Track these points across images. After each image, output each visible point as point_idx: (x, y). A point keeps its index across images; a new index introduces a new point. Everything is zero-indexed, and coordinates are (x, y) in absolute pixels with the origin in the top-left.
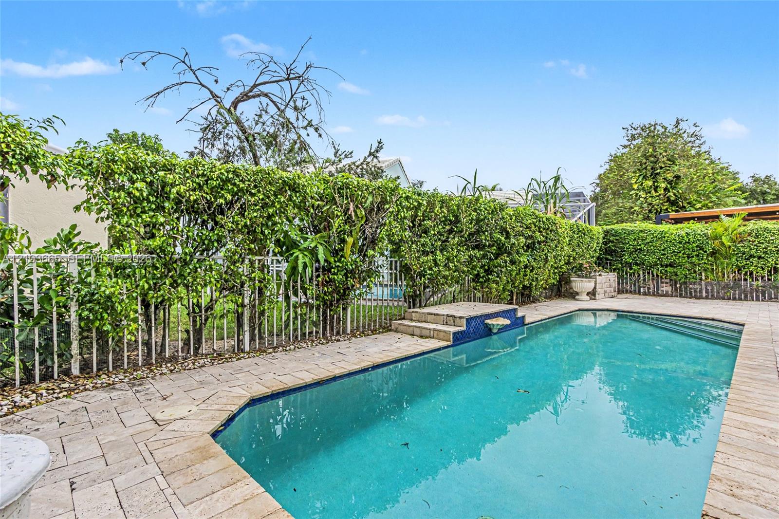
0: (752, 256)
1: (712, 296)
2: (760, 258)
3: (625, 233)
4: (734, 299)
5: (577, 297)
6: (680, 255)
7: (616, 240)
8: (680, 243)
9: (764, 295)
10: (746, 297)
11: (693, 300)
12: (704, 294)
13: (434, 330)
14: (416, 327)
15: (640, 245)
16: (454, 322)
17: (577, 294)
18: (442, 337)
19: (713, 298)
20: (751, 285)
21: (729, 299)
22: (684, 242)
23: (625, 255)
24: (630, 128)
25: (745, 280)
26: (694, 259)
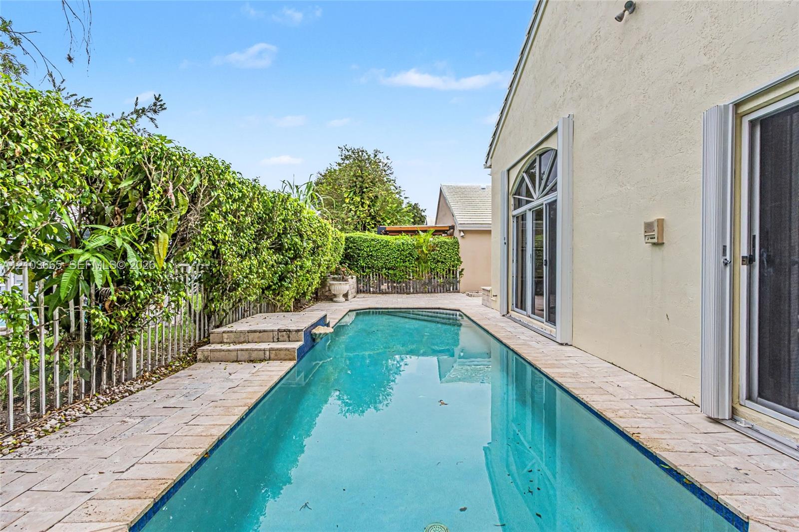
0: (438, 261)
1: (417, 291)
2: (442, 262)
3: (361, 241)
4: (429, 292)
5: (335, 299)
6: (398, 260)
7: (354, 246)
8: (398, 250)
9: (443, 289)
10: (435, 291)
11: (405, 295)
12: (412, 290)
13: (271, 350)
15: (371, 252)
16: (289, 337)
17: (335, 296)
19: (417, 293)
20: (437, 282)
21: (426, 293)
22: (400, 249)
23: (360, 259)
24: (344, 149)
25: (434, 278)
26: (407, 263)
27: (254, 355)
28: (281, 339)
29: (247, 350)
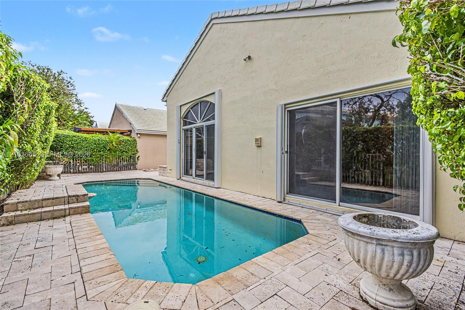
0: (124, 151)
1: (108, 170)
2: (126, 152)
3: (63, 136)
4: (116, 171)
6: (95, 150)
7: (57, 140)
8: (95, 144)
9: (127, 168)
10: (121, 169)
11: (100, 173)
12: (104, 170)
13: (69, 209)
14: (45, 212)
15: (73, 144)
16: (77, 200)
17: (50, 176)
18: (80, 212)
19: (108, 171)
20: (123, 164)
21: (115, 171)
22: (97, 143)
23: (62, 150)
25: (121, 162)
26: (102, 152)
27: (56, 214)
28: (71, 201)
29: (50, 211)
